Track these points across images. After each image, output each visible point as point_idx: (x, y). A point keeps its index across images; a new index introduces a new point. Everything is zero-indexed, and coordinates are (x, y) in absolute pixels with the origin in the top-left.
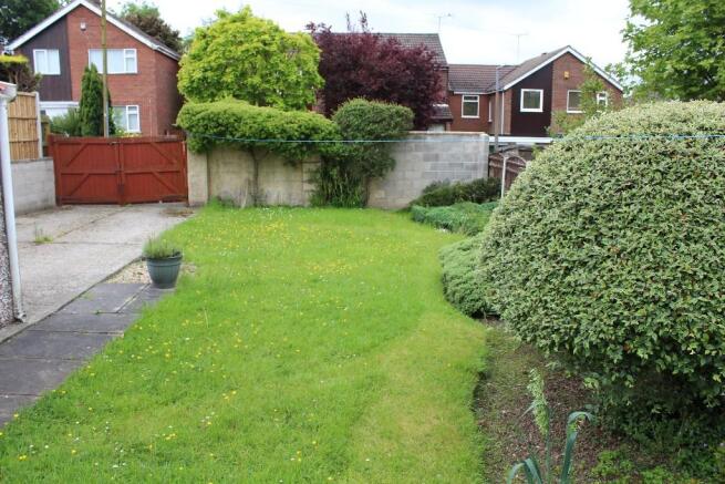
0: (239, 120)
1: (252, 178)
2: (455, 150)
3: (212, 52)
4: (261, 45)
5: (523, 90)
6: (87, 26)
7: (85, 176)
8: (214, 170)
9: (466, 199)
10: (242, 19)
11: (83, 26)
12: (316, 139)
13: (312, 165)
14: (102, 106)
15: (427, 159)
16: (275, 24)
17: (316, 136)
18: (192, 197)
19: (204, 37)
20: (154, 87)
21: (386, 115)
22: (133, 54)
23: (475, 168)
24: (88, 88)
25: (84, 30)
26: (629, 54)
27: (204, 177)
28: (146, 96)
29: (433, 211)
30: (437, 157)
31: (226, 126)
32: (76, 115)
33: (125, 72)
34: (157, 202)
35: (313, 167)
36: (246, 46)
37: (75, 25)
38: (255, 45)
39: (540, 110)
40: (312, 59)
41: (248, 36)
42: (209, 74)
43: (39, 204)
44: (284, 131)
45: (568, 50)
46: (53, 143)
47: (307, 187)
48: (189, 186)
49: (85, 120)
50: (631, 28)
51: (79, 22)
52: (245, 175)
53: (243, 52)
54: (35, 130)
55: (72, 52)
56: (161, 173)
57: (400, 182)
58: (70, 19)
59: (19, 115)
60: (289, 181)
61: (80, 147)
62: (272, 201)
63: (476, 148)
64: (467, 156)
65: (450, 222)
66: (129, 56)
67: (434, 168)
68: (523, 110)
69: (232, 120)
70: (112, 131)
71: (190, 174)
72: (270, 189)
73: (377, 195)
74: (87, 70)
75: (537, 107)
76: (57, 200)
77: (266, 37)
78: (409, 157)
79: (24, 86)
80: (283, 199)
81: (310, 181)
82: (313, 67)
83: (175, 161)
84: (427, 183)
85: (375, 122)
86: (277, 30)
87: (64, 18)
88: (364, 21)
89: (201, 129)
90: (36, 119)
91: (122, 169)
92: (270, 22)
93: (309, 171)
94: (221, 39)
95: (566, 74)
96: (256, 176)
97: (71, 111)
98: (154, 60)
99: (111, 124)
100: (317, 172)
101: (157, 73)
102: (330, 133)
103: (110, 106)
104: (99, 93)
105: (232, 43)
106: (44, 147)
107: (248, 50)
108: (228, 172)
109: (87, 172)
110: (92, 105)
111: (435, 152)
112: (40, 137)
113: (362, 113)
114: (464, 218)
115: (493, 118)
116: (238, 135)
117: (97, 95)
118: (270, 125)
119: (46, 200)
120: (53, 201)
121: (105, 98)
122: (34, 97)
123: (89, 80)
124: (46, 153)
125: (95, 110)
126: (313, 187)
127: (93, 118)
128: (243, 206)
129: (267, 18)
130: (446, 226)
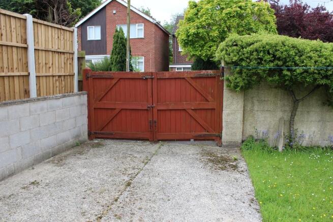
1: (288, 118)
3: (202, 16)
4: (238, 9)
6: (117, 12)
7: (117, 111)
8: (248, 108)
11: (114, 12)
14: (126, 54)
18: (226, 136)
19: (196, 6)
20: (154, 46)
22: (142, 27)
24: (117, 42)
25: (115, 14)
27: (240, 116)
28: (148, 51)
32: (109, 61)
33: (137, 37)
34: (189, 140)
36: (228, 10)
37: (110, 12)
38: (234, 9)
42: (201, 30)
43: (71, 141)
46: (87, 78)
48: (224, 124)
49: (114, 64)
51: (112, 10)
52: (279, 114)
53: (227, 14)
54: (72, 64)
55: (108, 27)
56: (195, 110)
58: (107, 8)
59: (55, 48)
60: (323, 121)
61: (114, 82)
66: (140, 28)
69: (292, 53)
70: (131, 70)
71: (225, 112)
74: (117, 31)
76: (90, 135)
77: (242, 4)
79: (64, 21)
83: (210, 98)
87: (105, 7)
89: (254, 63)
90: (73, 54)
91: (154, 105)
97: (106, 59)
98: (154, 30)
99: (131, 66)
101: (155, 37)
103: (130, 55)
104: (124, 46)
106: (79, 81)
107: (230, 13)
108: (263, 111)
109: (119, 107)
110: (119, 54)
112: (76, 71)
116: (299, 70)
117: (122, 47)
119: (78, 136)
120: (85, 136)
121: (128, 49)
122: (72, 32)
123: (118, 37)
124: (81, 88)
125: (121, 57)
127: (119, 62)
128: (280, 148)
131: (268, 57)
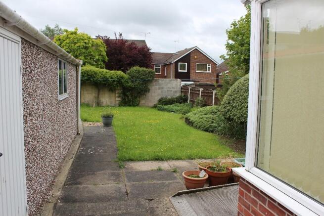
0: (96, 73)
1: (96, 96)
2: (169, 85)
3: (64, 46)
4: (84, 44)
5: (179, 63)
9: (177, 102)
10: (75, 33)
12: (123, 81)
13: (119, 91)
15: (159, 89)
16: (89, 36)
17: (122, 80)
19: (60, 40)
21: (147, 72)
23: (176, 92)
26: (228, 52)
29: (166, 107)
30: (163, 88)
31: (91, 76)
35: (120, 92)
36: (79, 44)
38: (82, 44)
39: (186, 71)
40: (103, 50)
41: (79, 40)
44: (112, 78)
45: (196, 48)
47: (117, 99)
50: (228, 43)
52: (94, 95)
53: (77, 47)
57: (150, 97)
60: (110, 97)
62: (104, 104)
63: (176, 85)
64: (173, 88)
65: (174, 110)
67: (162, 92)
68: (179, 71)
69: (93, 74)
72: (103, 100)
73: (142, 102)
75: (185, 70)
77: (87, 41)
78: (153, 88)
80: (109, 103)
81: (118, 97)
82: (104, 53)
84: (159, 97)
85: (143, 75)
86: (90, 38)
88: (121, 35)
92: (87, 35)
93: (118, 93)
94: (67, 41)
95: (196, 57)
96: (98, 95)
100: (121, 93)
102: (127, 79)
105: (72, 43)
107: (79, 46)
108: (88, 94)
111: (162, 86)
113: (139, 72)
114: (178, 108)
115: (167, 74)
116: (95, 79)
118: (107, 76)
126: (119, 99)
128: (94, 106)
129: (85, 33)
130: (173, 111)
131: (86, 75)
